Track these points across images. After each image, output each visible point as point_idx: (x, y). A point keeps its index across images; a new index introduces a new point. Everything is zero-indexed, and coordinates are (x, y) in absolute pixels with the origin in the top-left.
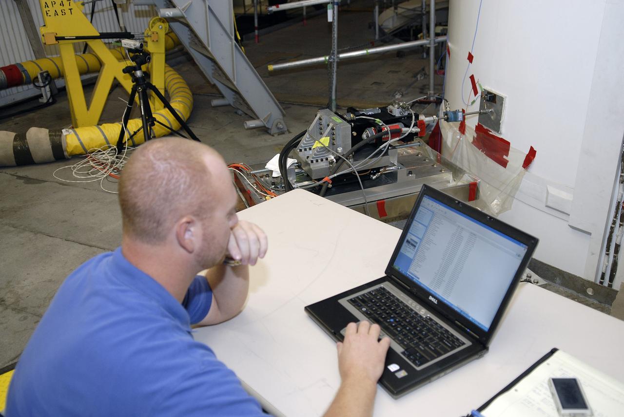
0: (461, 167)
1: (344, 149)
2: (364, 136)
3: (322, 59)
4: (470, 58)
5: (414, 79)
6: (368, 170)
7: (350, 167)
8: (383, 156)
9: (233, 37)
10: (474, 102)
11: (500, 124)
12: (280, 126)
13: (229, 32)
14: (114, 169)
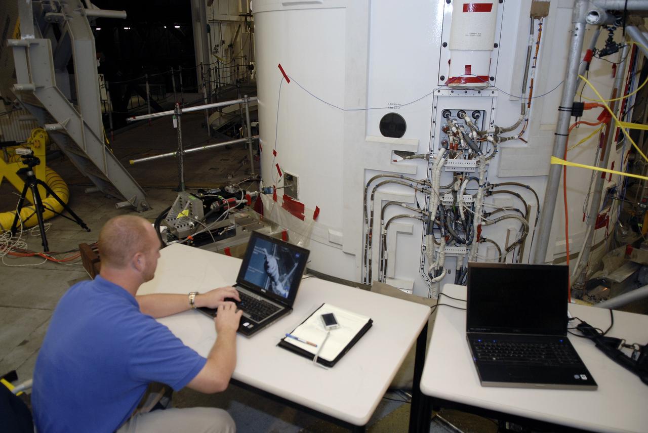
0: (277, 222)
1: (199, 217)
2: (212, 207)
3: (171, 154)
4: (275, 153)
5: (240, 165)
6: (216, 230)
7: (204, 227)
8: (226, 219)
9: (104, 143)
10: (280, 181)
11: (297, 194)
12: (144, 204)
13: (100, 138)
14: (11, 249)
